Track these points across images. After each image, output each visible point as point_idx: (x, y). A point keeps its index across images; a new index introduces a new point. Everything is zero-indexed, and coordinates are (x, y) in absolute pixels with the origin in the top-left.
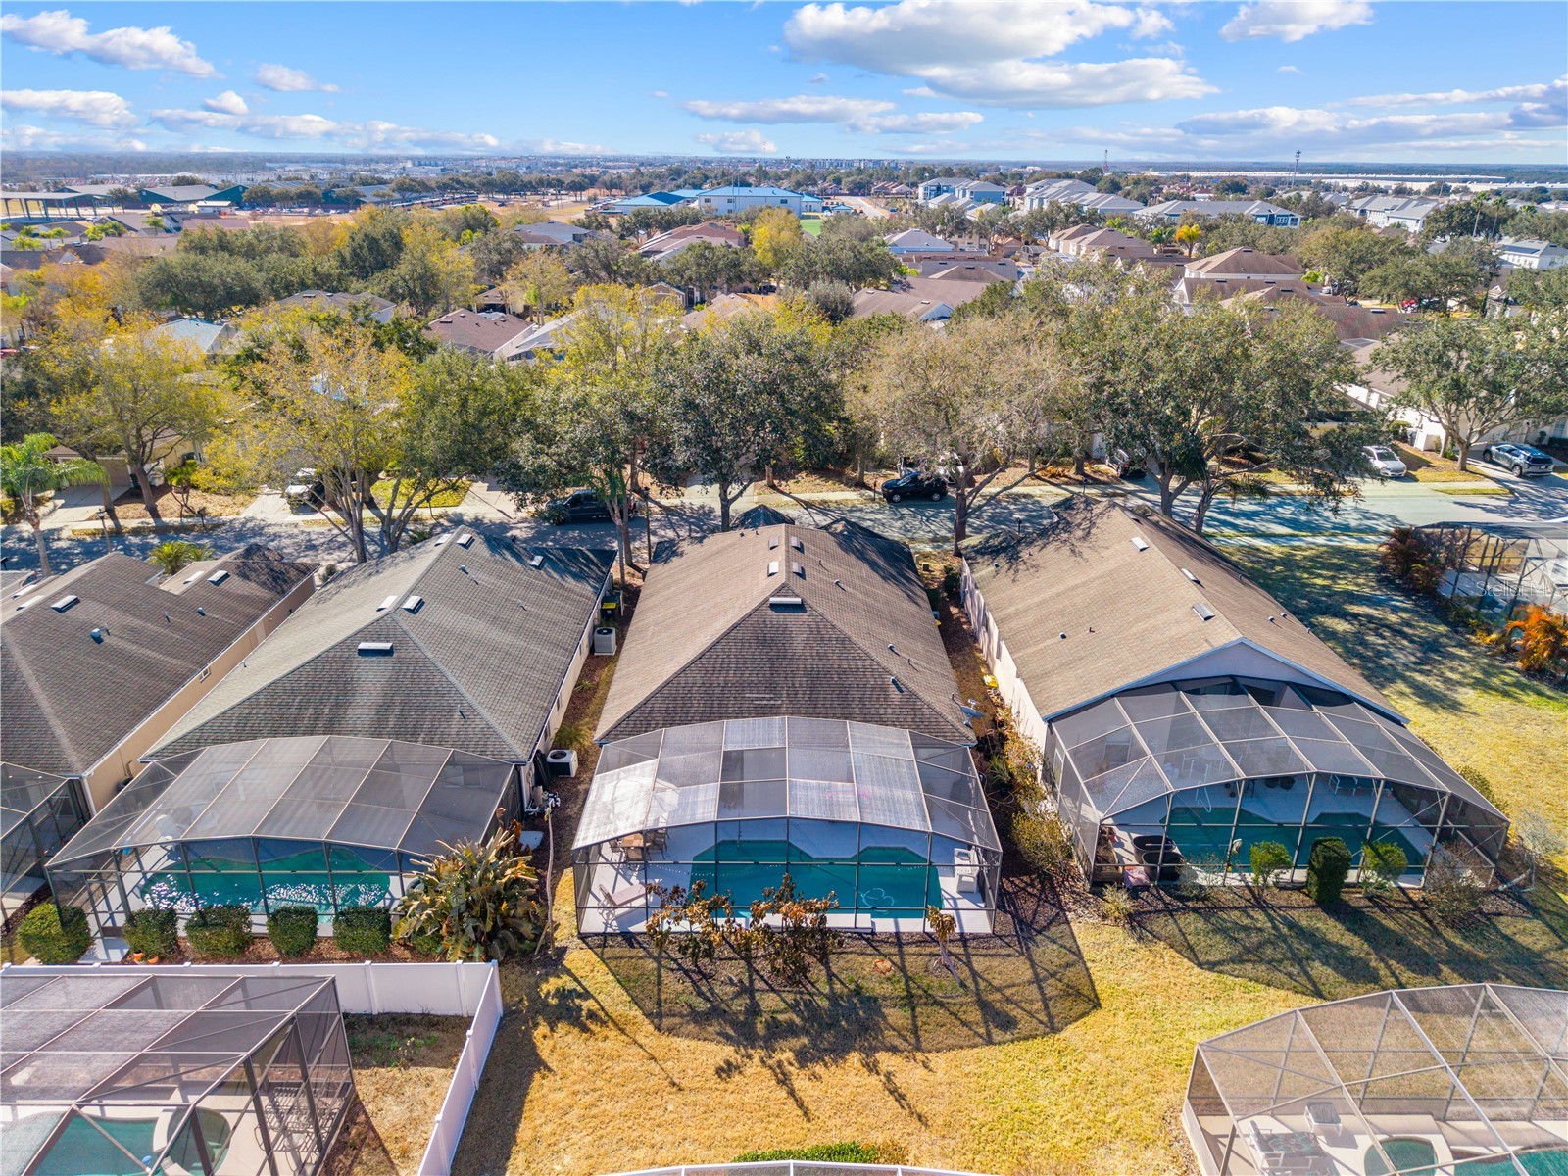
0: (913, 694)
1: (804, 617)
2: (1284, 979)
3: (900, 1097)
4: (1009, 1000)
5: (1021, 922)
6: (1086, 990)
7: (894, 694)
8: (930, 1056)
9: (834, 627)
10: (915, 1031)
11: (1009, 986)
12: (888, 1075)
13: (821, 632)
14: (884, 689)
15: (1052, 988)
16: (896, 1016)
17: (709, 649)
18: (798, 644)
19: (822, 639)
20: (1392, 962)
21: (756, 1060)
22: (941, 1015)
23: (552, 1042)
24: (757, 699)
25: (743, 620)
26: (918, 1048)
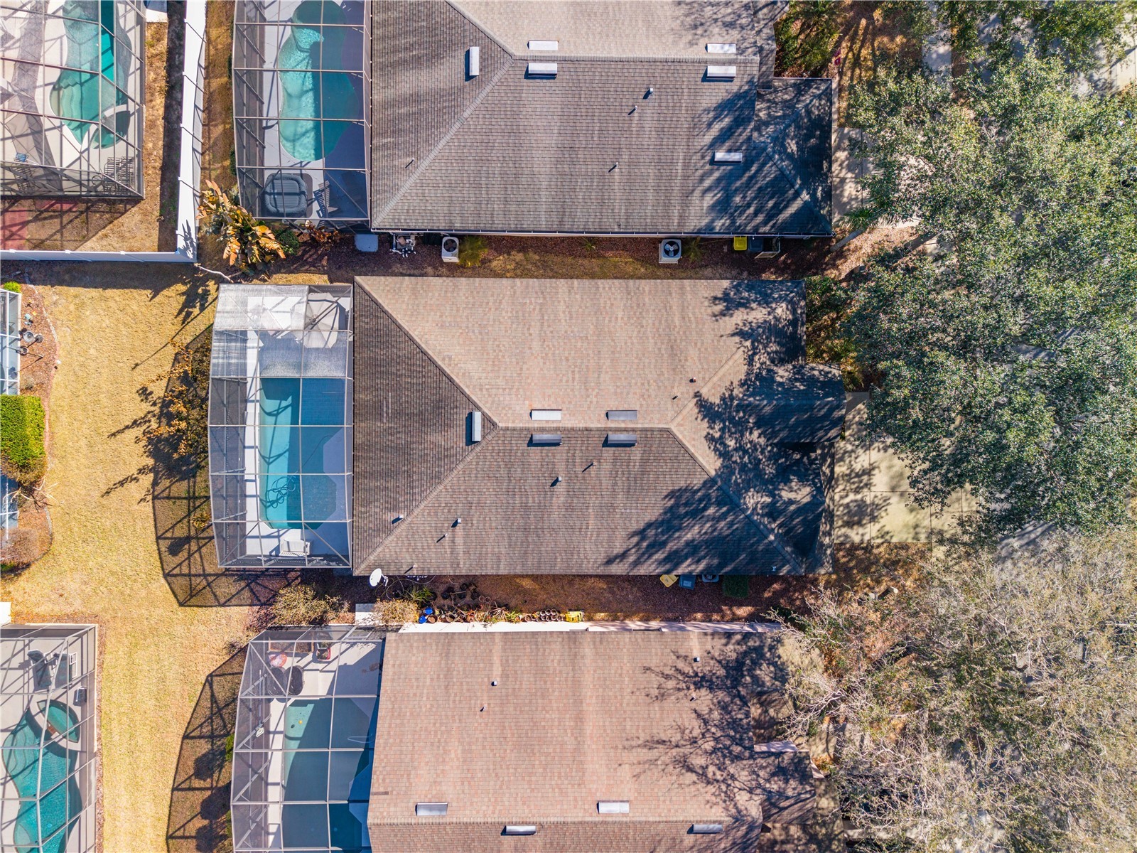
0: (390, 532)
1: (462, 443)
2: (198, 722)
3: (122, 483)
4: (190, 555)
5: (257, 576)
6: (193, 601)
7: (390, 516)
8: (150, 503)
9: (451, 470)
10: (168, 498)
11: (201, 557)
12: (137, 480)
13: (446, 458)
14: (395, 508)
15: (199, 582)
16: (181, 488)
17: (430, 359)
18: (437, 438)
19: (440, 459)
20: (209, 793)
21: (153, 408)
22: (182, 513)
23: (173, 295)
24: (387, 402)
25: (458, 387)
26: (155, 498)
